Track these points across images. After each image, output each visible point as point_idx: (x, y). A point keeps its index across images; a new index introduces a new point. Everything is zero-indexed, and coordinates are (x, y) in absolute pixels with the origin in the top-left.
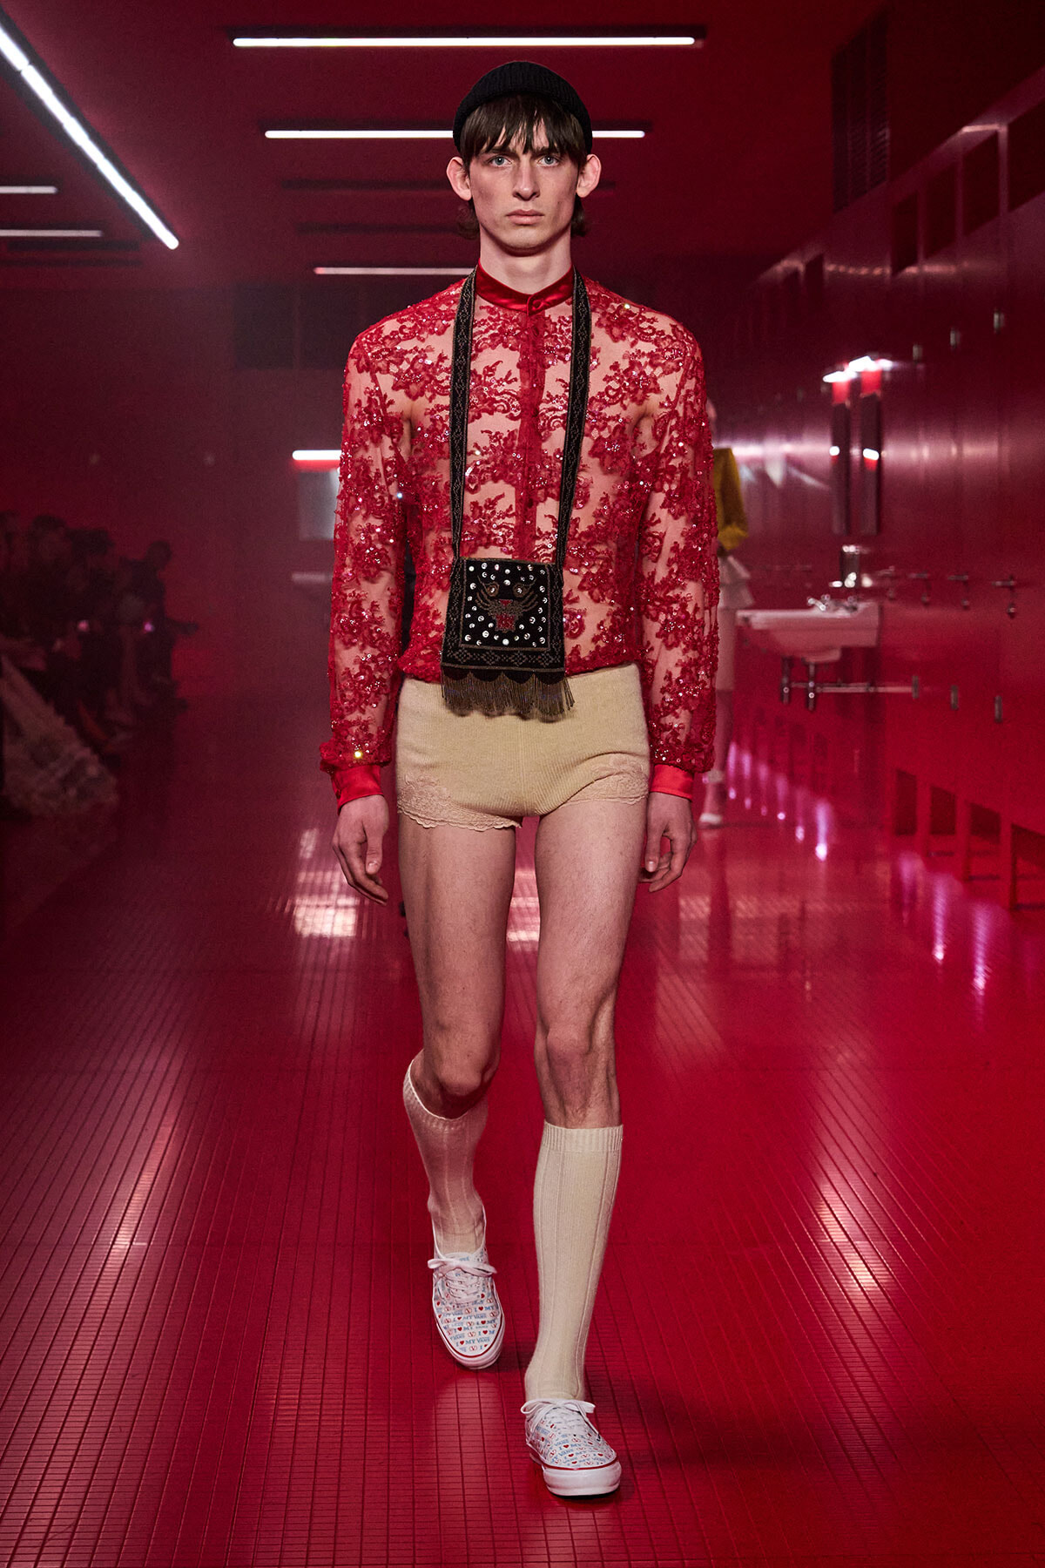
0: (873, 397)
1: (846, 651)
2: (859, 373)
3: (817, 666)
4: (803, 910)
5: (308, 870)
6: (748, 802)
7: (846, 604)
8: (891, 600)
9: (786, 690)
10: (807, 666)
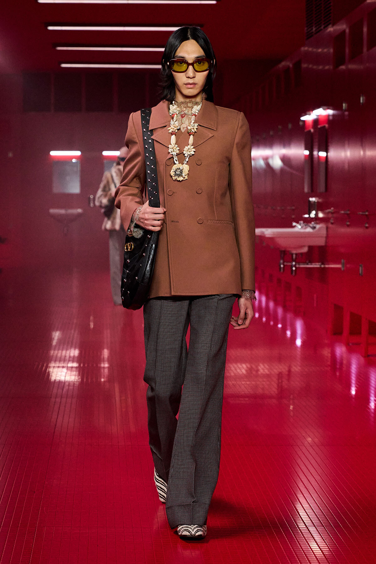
0: (325, 126)
1: (311, 248)
2: (318, 116)
3: (296, 254)
4: (289, 371)
5: (55, 350)
6: (264, 319)
7: (311, 225)
8: (332, 223)
9: (282, 266)
10: (292, 254)
